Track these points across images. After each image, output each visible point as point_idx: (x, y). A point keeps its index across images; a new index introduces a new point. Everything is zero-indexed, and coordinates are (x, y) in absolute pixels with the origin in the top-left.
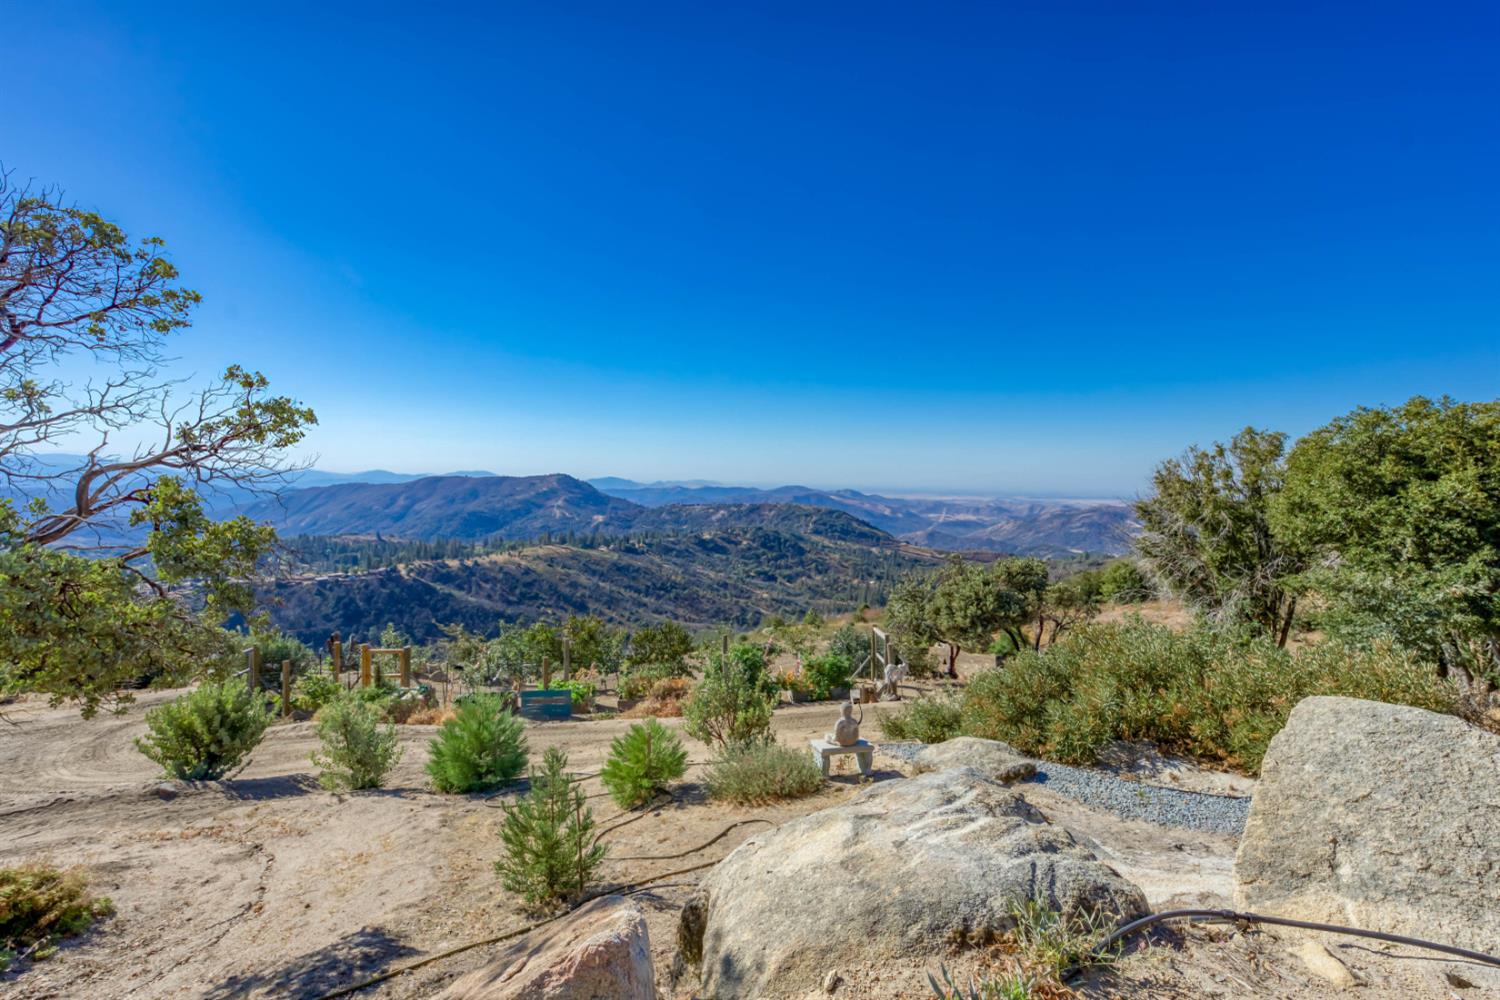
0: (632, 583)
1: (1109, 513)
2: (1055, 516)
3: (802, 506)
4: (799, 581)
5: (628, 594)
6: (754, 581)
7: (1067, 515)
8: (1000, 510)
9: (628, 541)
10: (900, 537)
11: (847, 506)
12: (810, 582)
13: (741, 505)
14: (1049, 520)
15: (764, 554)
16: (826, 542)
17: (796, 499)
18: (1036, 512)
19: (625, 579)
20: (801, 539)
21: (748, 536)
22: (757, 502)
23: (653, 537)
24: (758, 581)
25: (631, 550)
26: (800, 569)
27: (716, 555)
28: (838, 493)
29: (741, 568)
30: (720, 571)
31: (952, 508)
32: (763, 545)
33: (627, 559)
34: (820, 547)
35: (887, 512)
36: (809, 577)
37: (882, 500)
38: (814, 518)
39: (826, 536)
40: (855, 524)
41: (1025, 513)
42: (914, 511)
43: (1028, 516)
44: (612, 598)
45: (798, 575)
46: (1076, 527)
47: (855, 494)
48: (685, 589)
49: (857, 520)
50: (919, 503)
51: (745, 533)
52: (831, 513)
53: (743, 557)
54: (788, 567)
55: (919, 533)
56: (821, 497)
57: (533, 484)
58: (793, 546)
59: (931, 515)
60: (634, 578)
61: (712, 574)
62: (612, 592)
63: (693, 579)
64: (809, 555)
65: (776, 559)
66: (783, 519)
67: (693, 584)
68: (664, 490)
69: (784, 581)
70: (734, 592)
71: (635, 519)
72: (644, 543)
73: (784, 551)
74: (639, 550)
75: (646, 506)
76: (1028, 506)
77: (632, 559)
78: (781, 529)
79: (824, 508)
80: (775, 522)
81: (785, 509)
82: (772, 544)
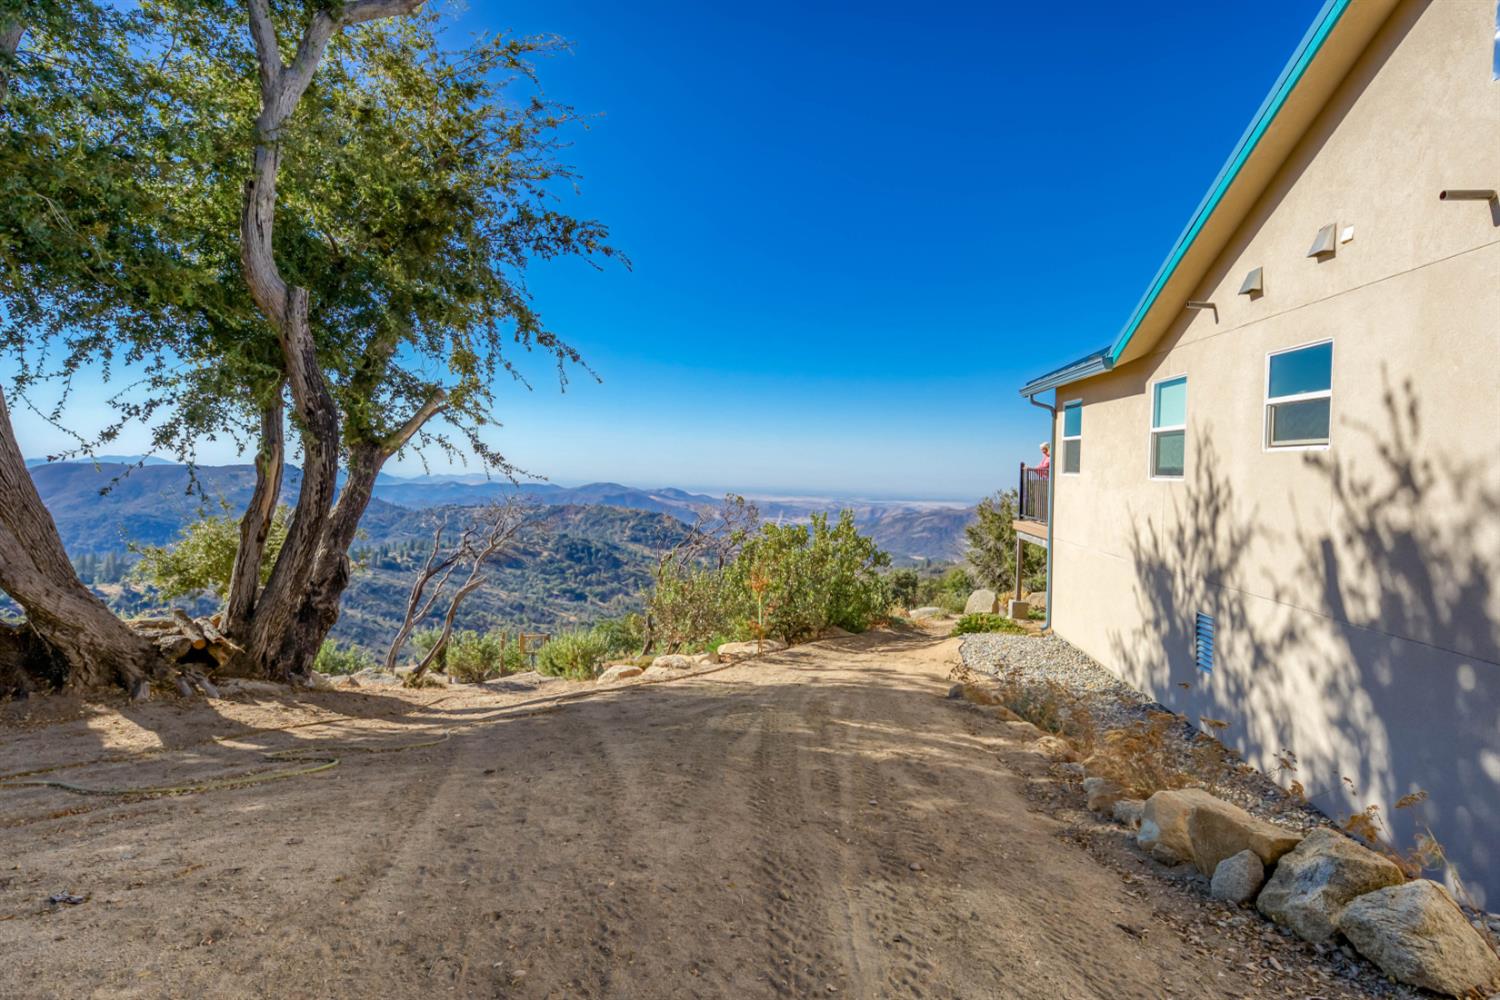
0: (393, 609)
1: (949, 517)
2: (896, 520)
3: (617, 508)
4: (615, 599)
5: (387, 623)
6: (558, 601)
7: (909, 518)
9: (385, 553)
11: (671, 508)
12: (627, 600)
13: (538, 507)
14: (892, 524)
15: (570, 567)
16: (647, 552)
17: (608, 499)
18: (877, 515)
19: (384, 605)
20: (616, 548)
21: (550, 545)
22: (560, 503)
23: (421, 548)
24: (563, 601)
25: (391, 566)
26: (615, 585)
27: (508, 571)
28: (658, 493)
29: (541, 585)
30: (514, 590)
31: (790, 511)
32: (570, 556)
33: (384, 578)
34: (639, 558)
36: (627, 594)
37: (710, 500)
38: (632, 523)
39: (647, 545)
41: (866, 516)
43: (871, 520)
44: (364, 629)
45: (613, 592)
46: (917, 532)
47: (680, 494)
48: (467, 614)
51: (546, 541)
52: (651, 516)
53: (543, 572)
54: (599, 583)
56: (637, 496)
57: (236, 477)
58: (607, 558)
60: (396, 603)
61: (503, 594)
62: (365, 621)
63: (478, 601)
64: (626, 568)
65: (585, 574)
66: (593, 524)
67: (478, 607)
68: (432, 486)
69: (594, 600)
70: (533, 616)
71: (392, 524)
72: (409, 556)
73: (595, 564)
74: (402, 566)
75: (407, 507)
76: (869, 508)
77: (393, 576)
78: (591, 536)
79: (643, 510)
80: (584, 527)
81: (595, 511)
82: (581, 554)
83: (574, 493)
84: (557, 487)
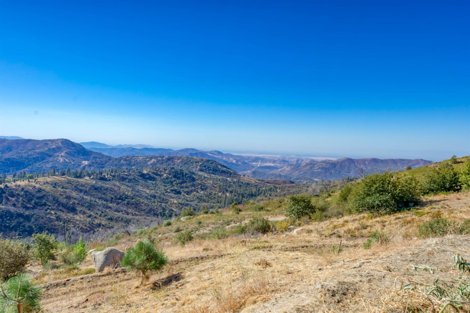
0: (103, 196)
1: (329, 163)
2: (307, 164)
3: (194, 157)
4: (192, 194)
5: (100, 202)
6: (170, 194)
7: (312, 164)
8: (284, 161)
9: (101, 174)
10: (240, 173)
11: (216, 158)
12: (198, 194)
13: (163, 157)
14: (305, 166)
15: (175, 181)
16: (206, 175)
17: (191, 154)
18: (299, 162)
19: (99, 194)
20: (194, 174)
21: (167, 172)
22: (172, 156)
23: (116, 172)
24: (172, 195)
25: (103, 179)
26: (193, 188)
27: (150, 182)
28: (211, 152)
29: (163, 188)
30: (152, 190)
31: (263, 160)
32: (175, 176)
33: (100, 184)
34: (203, 177)
35: (234, 161)
36: (197, 192)
37: (232, 156)
38: (200, 164)
39: (206, 172)
40: (219, 167)
41: (295, 163)
42: (246, 161)
43: (296, 164)
44: (91, 204)
45: (192, 191)
46: (316, 169)
47: (219, 153)
48: (132, 199)
49: (221, 165)
50: (249, 158)
51: (165, 170)
52: (208, 161)
53: (164, 182)
54: (186, 187)
55: (248, 171)
56: (203, 154)
57: (47, 144)
58: (190, 177)
59: (254, 163)
60: (104, 194)
61: (148, 191)
62: (91, 201)
63: (137, 194)
64: (197, 181)
65: (181, 183)
66: (184, 164)
67: (137, 196)
68: (123, 149)
69: (184, 194)
70: (159, 200)
71: (106, 163)
72: (110, 175)
73: (185, 179)
74: (108, 179)
75: (112, 157)
76: (296, 159)
77: (104, 183)
78: (183, 168)
79: (205, 159)
80: (181, 165)
81: (185, 159)
82: (179, 176)
83: (178, 152)
84: (171, 150)
